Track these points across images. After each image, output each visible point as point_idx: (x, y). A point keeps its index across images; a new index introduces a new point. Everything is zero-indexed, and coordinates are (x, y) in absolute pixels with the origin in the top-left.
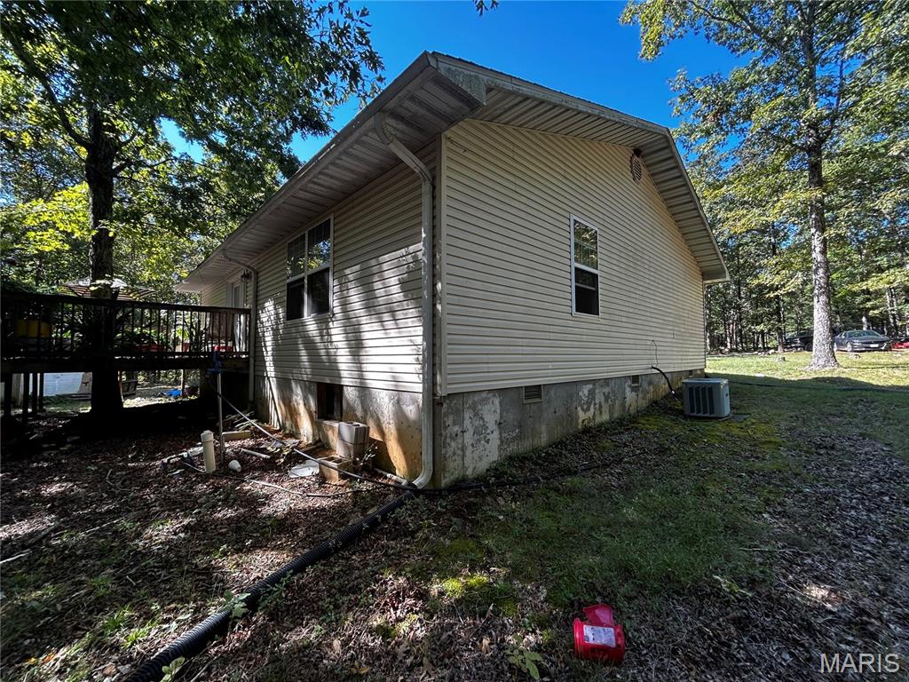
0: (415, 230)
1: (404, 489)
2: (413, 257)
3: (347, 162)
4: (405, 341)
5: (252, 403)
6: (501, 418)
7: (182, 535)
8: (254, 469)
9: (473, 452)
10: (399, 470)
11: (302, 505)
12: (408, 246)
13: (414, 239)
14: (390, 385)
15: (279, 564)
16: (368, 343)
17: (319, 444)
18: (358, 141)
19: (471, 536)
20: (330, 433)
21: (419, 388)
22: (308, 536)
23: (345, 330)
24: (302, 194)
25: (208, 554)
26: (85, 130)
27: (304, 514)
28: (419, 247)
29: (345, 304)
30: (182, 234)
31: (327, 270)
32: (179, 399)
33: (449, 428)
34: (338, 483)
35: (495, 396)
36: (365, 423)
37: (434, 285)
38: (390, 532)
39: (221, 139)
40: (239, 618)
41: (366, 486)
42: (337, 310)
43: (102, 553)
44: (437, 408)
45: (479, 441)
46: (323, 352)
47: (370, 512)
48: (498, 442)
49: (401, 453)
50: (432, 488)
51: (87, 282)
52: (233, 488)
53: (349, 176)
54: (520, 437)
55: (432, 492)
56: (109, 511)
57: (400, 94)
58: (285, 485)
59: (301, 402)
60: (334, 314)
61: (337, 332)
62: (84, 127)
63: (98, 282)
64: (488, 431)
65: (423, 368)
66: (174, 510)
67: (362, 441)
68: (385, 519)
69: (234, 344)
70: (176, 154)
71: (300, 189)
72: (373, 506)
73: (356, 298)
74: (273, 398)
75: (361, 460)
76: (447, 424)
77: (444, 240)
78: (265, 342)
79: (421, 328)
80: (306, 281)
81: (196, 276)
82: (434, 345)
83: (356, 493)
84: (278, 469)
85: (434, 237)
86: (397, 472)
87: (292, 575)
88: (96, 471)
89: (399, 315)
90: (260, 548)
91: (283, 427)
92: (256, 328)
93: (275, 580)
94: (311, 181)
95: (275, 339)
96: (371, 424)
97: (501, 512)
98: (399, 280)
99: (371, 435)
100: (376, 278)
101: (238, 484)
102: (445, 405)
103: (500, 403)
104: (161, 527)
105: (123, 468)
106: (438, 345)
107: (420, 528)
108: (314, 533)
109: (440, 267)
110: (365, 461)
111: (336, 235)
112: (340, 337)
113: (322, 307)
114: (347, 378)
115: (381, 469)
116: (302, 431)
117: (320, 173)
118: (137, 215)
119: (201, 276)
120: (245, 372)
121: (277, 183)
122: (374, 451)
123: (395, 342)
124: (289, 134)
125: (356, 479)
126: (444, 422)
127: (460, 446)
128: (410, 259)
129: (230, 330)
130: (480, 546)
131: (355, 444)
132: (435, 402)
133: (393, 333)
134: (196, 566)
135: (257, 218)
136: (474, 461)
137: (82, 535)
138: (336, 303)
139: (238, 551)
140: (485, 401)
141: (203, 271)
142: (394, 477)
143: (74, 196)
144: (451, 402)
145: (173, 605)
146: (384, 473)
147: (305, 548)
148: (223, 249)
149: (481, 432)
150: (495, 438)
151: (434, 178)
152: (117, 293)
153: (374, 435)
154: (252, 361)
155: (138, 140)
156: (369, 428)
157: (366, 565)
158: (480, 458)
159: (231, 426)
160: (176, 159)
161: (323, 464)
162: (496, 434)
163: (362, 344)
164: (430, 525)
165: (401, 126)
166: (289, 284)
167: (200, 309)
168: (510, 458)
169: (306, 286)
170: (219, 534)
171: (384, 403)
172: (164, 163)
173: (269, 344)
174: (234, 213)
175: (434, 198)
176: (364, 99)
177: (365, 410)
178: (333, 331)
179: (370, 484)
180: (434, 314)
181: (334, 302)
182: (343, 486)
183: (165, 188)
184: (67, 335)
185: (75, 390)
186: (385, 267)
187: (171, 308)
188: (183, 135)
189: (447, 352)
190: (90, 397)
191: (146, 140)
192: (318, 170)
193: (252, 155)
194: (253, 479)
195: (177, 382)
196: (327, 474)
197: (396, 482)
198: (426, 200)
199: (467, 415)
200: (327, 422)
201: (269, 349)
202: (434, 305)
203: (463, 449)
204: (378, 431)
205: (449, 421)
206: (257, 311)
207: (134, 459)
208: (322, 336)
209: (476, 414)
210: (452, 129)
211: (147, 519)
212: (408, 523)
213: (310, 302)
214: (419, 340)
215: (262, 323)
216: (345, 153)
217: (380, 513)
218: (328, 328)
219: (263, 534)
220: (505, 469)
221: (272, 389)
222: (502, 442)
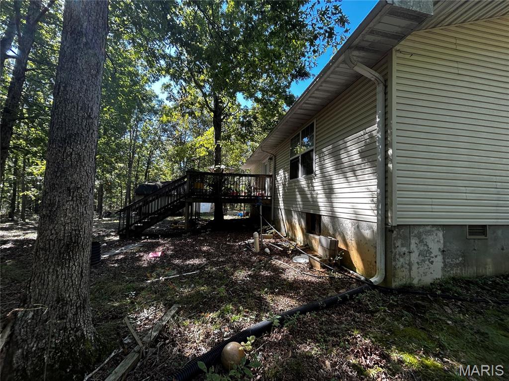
0: (371, 118)
1: (363, 282)
2: (369, 135)
3: (326, 86)
4: (363, 189)
5: (273, 221)
6: (444, 246)
7: (248, 279)
8: (276, 254)
9: (418, 268)
10: (359, 269)
11: (301, 278)
12: (365, 129)
13: (371, 123)
14: (353, 216)
15: (292, 306)
16: (336, 191)
17: (307, 247)
18: (332, 73)
19: (422, 328)
20: (313, 241)
21: (375, 219)
22: (305, 295)
23: (322, 183)
24: (300, 111)
25: (259, 290)
26: (213, 106)
27: (303, 283)
28: (375, 129)
29: (322, 168)
30: (244, 143)
31: (312, 150)
32: (242, 217)
33: (398, 249)
34: (320, 270)
35: (438, 230)
36: (335, 238)
37: (386, 151)
38: (356, 307)
39: (259, 95)
40: (276, 327)
41: (337, 275)
42: (318, 172)
43: (221, 278)
44: (389, 233)
45: (424, 261)
46: (309, 196)
47: (341, 291)
48: (442, 265)
49: (360, 260)
50: (383, 286)
51: (213, 167)
52: (267, 262)
53: (325, 95)
54: (464, 264)
55: (384, 289)
56: (222, 261)
57: (363, 33)
58: (291, 265)
59: (297, 223)
60: (316, 175)
61: (317, 185)
62: (212, 105)
63: (217, 166)
64: (432, 255)
65: (378, 207)
66: (244, 266)
67: (333, 248)
68: (352, 298)
69: (265, 192)
70: (242, 107)
71: (299, 109)
72: (343, 288)
73: (329, 165)
74: (283, 220)
75: (334, 259)
76: (396, 245)
77: (394, 120)
78: (279, 191)
79: (376, 180)
80: (300, 158)
81: (249, 161)
82: (386, 191)
83: (332, 278)
84: (288, 256)
85: (386, 119)
86: (357, 271)
87: (300, 314)
88: (217, 244)
89: (359, 173)
90: (282, 295)
91: (287, 235)
92: (275, 184)
93: (291, 313)
94: (305, 103)
95: (284, 190)
96: (339, 238)
97: (450, 319)
98: (359, 151)
99: (339, 246)
100: (342, 151)
101: (269, 260)
102: (395, 232)
103: (443, 235)
104: (240, 273)
105: (225, 244)
106: (389, 191)
107: (377, 311)
108: (309, 295)
109: (392, 140)
110: (336, 261)
111: (317, 130)
112: (320, 188)
113: (309, 171)
114: (324, 211)
115: (346, 267)
116: (297, 238)
117: (310, 97)
118: (229, 137)
119: (252, 161)
120: (270, 206)
121: (284, 110)
122: (341, 256)
123: (356, 189)
124: (290, 83)
125: (331, 270)
126: (394, 244)
127: (407, 262)
128: (367, 136)
129: (263, 185)
130: (430, 337)
131: (330, 250)
132: (387, 230)
133: (354, 184)
134: (255, 295)
135: (277, 128)
136: (419, 275)
137: (214, 269)
138: (317, 168)
139: (272, 293)
140: (429, 233)
141: (252, 159)
142: (355, 274)
143: (209, 133)
144: (400, 231)
145: (247, 310)
146: (348, 270)
147: (304, 301)
148: (261, 147)
149: (426, 254)
150: (438, 262)
151: (386, 81)
152: (223, 170)
153: (341, 245)
154: (273, 200)
155: (230, 104)
156: (338, 241)
157: (342, 323)
158: (425, 274)
159: (265, 231)
160: (242, 109)
161: (311, 257)
162: (440, 258)
163: (333, 191)
164: (385, 311)
165: (362, 54)
166: (291, 161)
167: (251, 176)
168: (453, 279)
169: (300, 161)
170: (263, 282)
171: (348, 227)
172: (238, 112)
173: (281, 192)
174: (264, 129)
175: (386, 93)
176: (336, 46)
177: (335, 230)
178: (315, 185)
179: (340, 274)
180: (386, 170)
181: (316, 168)
182: (323, 272)
183: (239, 122)
184: (208, 188)
185: (208, 211)
186: (348, 144)
187: (241, 176)
188: (244, 98)
189: (398, 197)
190: (213, 214)
191: (232, 104)
192: (309, 95)
193: (272, 99)
194: (276, 259)
195: (241, 210)
196: (313, 264)
197: (356, 277)
198: (380, 97)
199: (413, 241)
200: (312, 235)
201: (281, 194)
202: (386, 165)
203: (410, 264)
204: (344, 244)
205: (399, 243)
206: (275, 175)
207: (229, 241)
208: (309, 187)
209: (421, 241)
210: (401, 43)
211: (235, 268)
212: (368, 305)
213: (302, 169)
214: (375, 188)
215: (278, 181)
216: (325, 81)
217: (348, 293)
218: (312, 183)
219: (282, 288)
220: (450, 286)
221: (282, 215)
222: (445, 265)
